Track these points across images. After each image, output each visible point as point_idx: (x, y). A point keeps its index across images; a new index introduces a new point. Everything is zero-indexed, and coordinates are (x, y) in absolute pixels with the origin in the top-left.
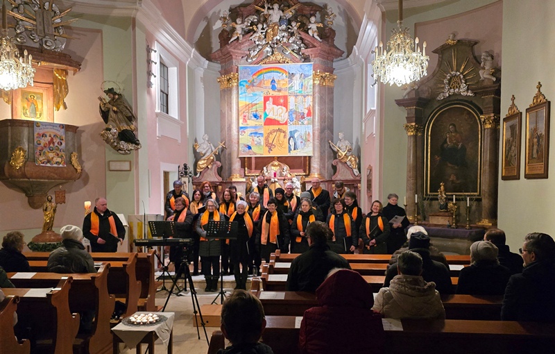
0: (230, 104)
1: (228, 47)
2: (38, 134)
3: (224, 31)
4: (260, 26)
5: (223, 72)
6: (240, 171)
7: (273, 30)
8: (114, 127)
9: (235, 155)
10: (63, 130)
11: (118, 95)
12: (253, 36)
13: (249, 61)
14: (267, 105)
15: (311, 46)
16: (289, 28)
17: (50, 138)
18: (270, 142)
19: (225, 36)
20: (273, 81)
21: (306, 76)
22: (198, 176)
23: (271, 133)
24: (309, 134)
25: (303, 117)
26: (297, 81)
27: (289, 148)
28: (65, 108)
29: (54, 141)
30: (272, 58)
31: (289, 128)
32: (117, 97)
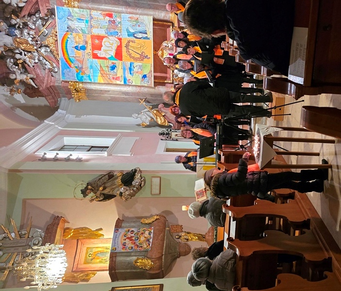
0: (102, 92)
1: (41, 89)
2: (123, 249)
3: (25, 92)
4: (18, 56)
5: (69, 96)
6: (168, 87)
7: (22, 43)
8: (119, 190)
9: (152, 91)
10: (120, 230)
11: (88, 186)
12: (30, 64)
13: (56, 70)
14: (101, 56)
15: (37, 6)
16: (19, 27)
17: (127, 240)
18: (138, 56)
19: (31, 91)
20: (76, 48)
21: (70, 15)
22: (172, 125)
23: (130, 55)
24: (130, 18)
25: (114, 22)
26: (75, 24)
27: (144, 38)
28: (101, 229)
29: (129, 236)
30: (52, 47)
31: (125, 36)
32: (89, 187)
